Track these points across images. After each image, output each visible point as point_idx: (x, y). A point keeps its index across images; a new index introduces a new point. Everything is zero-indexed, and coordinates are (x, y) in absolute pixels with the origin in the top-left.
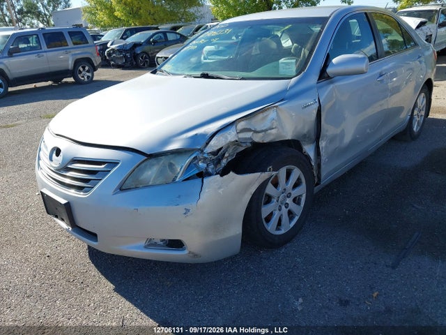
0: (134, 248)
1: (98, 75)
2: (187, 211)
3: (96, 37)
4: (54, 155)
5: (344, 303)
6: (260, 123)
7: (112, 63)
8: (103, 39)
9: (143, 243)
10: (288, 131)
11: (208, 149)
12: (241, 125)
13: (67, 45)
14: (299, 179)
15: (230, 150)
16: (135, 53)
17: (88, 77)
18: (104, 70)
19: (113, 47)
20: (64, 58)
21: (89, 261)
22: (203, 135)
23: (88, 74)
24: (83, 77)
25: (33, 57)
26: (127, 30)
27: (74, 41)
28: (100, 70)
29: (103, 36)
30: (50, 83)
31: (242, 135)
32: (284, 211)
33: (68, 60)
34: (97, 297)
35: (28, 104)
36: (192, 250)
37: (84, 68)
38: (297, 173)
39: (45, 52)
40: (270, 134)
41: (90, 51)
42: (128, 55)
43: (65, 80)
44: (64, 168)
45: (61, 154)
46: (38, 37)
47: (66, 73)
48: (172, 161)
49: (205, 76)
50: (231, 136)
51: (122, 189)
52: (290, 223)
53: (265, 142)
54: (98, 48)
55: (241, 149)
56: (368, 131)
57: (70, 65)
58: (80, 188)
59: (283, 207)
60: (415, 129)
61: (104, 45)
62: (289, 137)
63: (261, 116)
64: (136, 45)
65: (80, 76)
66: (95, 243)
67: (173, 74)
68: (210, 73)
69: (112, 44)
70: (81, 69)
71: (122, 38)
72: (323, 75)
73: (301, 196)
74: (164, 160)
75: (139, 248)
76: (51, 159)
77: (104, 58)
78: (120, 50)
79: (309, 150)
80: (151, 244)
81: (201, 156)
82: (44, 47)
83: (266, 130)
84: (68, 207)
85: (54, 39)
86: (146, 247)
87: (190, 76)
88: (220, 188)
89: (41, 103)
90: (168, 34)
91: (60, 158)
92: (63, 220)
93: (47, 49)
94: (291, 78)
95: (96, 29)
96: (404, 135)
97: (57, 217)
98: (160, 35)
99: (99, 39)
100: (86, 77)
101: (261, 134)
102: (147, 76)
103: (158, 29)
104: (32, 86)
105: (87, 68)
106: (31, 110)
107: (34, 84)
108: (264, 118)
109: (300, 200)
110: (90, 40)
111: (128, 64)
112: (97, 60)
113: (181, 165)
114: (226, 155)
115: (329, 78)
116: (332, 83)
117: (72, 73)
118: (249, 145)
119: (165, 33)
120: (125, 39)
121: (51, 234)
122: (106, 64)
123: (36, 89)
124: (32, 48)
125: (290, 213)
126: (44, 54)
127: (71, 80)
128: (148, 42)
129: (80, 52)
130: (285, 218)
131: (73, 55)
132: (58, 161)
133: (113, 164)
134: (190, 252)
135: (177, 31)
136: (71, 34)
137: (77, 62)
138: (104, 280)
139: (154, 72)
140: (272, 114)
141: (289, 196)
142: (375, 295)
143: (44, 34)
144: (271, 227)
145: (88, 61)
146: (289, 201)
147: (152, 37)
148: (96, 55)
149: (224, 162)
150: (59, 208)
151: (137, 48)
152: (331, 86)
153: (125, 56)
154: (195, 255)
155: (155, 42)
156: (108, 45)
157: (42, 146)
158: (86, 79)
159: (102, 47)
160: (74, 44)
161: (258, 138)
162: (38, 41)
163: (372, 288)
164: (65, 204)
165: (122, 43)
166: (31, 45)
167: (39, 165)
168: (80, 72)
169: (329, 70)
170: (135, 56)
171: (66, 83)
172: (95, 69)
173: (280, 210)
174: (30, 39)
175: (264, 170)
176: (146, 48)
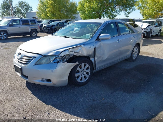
0: (37, 81)
1: (39, 35)
2: (52, 71)
3: (40, 22)
4: (19, 55)
5: (94, 100)
6: (76, 50)
7: (44, 31)
8: (42, 23)
9: (40, 80)
10: (85, 53)
11: (60, 56)
12: (70, 50)
13: (29, 24)
14: (88, 67)
15: (67, 57)
16: (52, 28)
17: (35, 35)
18: (41, 33)
19: (45, 26)
20: (27, 28)
21: (26, 86)
22: (59, 52)
23: (35, 34)
24: (33, 35)
25: (17, 27)
26: (50, 21)
27: (32, 23)
28: (39, 33)
29: (42, 22)
30: (22, 36)
31: (70, 53)
32: (83, 76)
33: (29, 29)
34: (26, 95)
35: (14, 42)
36: (53, 82)
37: (34, 32)
38: (87, 65)
39: (22, 26)
40: (79, 53)
41: (37, 27)
42: (50, 29)
43: (27, 35)
44: (21, 58)
45: (21, 54)
46: (20, 21)
47: (28, 33)
48: (50, 58)
49: (65, 37)
50: (67, 53)
51: (36, 64)
52: (85, 80)
53: (78, 55)
54: (40, 26)
55: (71, 57)
56: (113, 56)
57: (30, 31)
58: (25, 64)
59: (83, 75)
60: (134, 58)
61: (42, 25)
62: (85, 55)
63: (76, 48)
64: (52, 26)
65: (32, 35)
66: (28, 80)
67: (57, 36)
68: (67, 36)
69: (44, 25)
70: (33, 32)
71: (48, 23)
72: (98, 39)
73: (89, 72)
74: (47, 58)
75: (39, 81)
76: (18, 56)
77: (41, 29)
78: (47, 27)
79: (92, 59)
80: (42, 80)
81: (58, 57)
82: (21, 24)
83: (78, 52)
84: (21, 69)
85: (25, 22)
86: (41, 81)
87: (61, 37)
88: (62, 66)
89: (18, 42)
90: (64, 23)
91: (21, 55)
92: (19, 73)
93: (22, 25)
94: (87, 39)
95: (40, 19)
96: (129, 59)
97: (18, 72)
98: (61, 23)
99: (41, 23)
100: (34, 35)
101: (76, 53)
102: (50, 36)
103: (61, 21)
104: (16, 37)
105: (35, 32)
106: (15, 44)
107: (17, 36)
108: (77, 49)
109: (89, 73)
110: (37, 23)
111: (49, 32)
112: (39, 30)
113: (52, 59)
114: (66, 58)
115: (99, 40)
116: (100, 41)
117: (30, 33)
118: (73, 56)
119: (63, 23)
120: (49, 23)
121: (16, 79)
122: (42, 31)
123: (17, 38)
124: (17, 24)
125: (85, 77)
126: (21, 27)
127: (29, 35)
128: (57, 25)
129: (33, 27)
130: (83, 78)
131: (31, 28)
132: (20, 56)
133: (34, 57)
134: (52, 83)
135: (68, 22)
136: (31, 21)
137: (32, 30)
138: (29, 91)
139: (52, 35)
140: (80, 48)
141: (85, 72)
142: (103, 99)
143: (22, 20)
144: (79, 80)
145: (36, 30)
146: (85, 73)
147: (58, 23)
148: (39, 28)
149: (65, 60)
150: (19, 69)
151: (53, 27)
152: (100, 42)
153: (49, 29)
154: (54, 84)
155: (59, 25)
156: (43, 25)
157: (16, 53)
158: (34, 36)
159: (41, 26)
160: (32, 24)
161: (75, 54)
162: (20, 22)
163: (103, 98)
164: (20, 68)
165: (48, 24)
166: (17, 23)
167: (14, 58)
168: (33, 33)
169: (100, 38)
170: (52, 29)
171: (28, 36)
172: (38, 33)
173: (82, 75)
174: (17, 21)
175: (75, 62)
176: (56, 27)
